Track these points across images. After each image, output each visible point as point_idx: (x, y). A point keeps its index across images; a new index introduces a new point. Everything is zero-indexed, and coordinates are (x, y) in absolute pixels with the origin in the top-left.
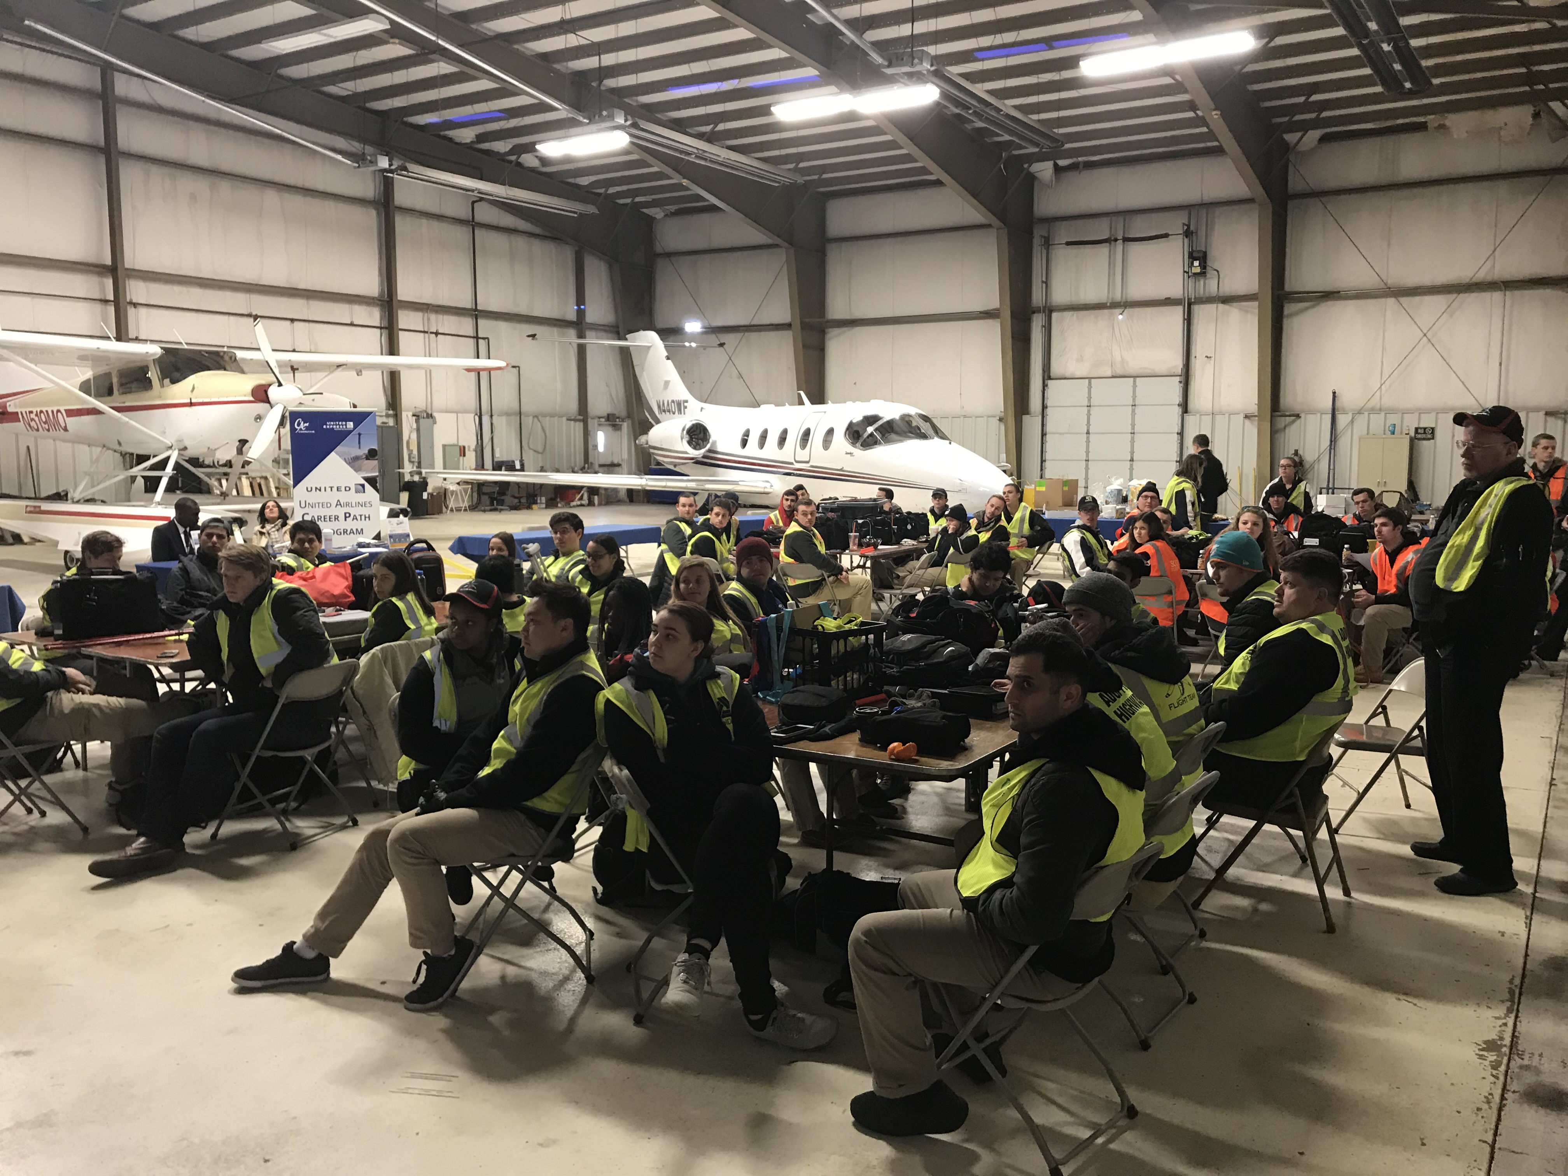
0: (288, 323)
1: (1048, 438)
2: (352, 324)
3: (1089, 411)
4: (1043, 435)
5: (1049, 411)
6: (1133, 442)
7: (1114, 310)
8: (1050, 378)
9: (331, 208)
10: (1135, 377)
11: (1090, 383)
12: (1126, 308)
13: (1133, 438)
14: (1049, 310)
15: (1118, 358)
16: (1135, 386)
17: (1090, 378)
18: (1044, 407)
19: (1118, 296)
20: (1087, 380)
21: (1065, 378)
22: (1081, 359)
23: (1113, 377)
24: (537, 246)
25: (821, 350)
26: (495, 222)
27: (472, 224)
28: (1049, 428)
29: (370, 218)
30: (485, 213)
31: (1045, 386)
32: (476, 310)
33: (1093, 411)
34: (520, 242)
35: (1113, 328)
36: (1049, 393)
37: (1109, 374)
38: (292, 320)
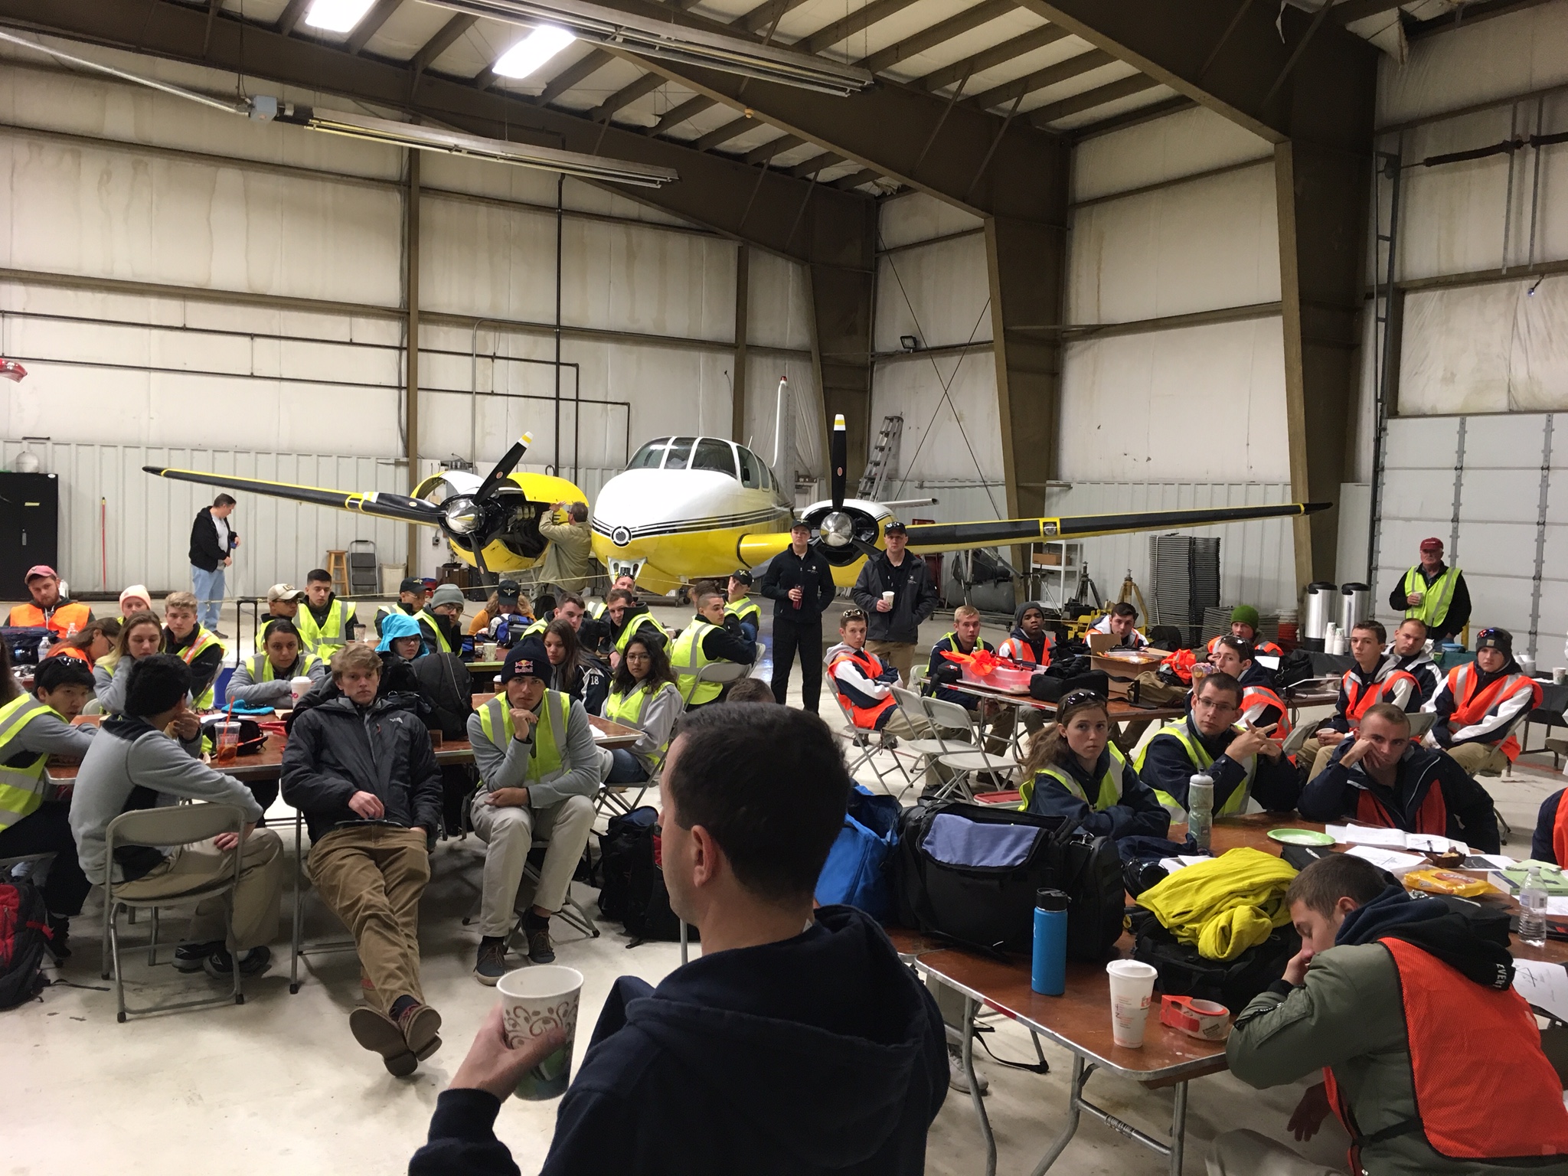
0: (247, 339)
1: (1384, 526)
2: (351, 343)
3: (1459, 478)
4: (1375, 520)
5: (1387, 477)
6: (1541, 540)
7: (1517, 284)
8: (1394, 414)
9: (326, 194)
10: (1550, 412)
11: (1463, 424)
12: (1542, 275)
13: (1541, 534)
14: (1397, 293)
15: (1520, 374)
16: (1549, 430)
17: (1463, 416)
18: (1378, 469)
19: (1522, 254)
20: (1457, 420)
21: (1424, 416)
22: (1449, 379)
23: (1511, 412)
24: (677, 244)
25: (1054, 375)
26: (604, 210)
27: (560, 212)
28: (1386, 507)
29: (392, 204)
30: (582, 197)
31: (1380, 431)
32: (558, 325)
33: (1467, 477)
34: (648, 239)
35: (1515, 317)
36: (1390, 442)
37: (1503, 405)
38: (252, 336)
